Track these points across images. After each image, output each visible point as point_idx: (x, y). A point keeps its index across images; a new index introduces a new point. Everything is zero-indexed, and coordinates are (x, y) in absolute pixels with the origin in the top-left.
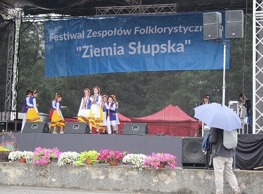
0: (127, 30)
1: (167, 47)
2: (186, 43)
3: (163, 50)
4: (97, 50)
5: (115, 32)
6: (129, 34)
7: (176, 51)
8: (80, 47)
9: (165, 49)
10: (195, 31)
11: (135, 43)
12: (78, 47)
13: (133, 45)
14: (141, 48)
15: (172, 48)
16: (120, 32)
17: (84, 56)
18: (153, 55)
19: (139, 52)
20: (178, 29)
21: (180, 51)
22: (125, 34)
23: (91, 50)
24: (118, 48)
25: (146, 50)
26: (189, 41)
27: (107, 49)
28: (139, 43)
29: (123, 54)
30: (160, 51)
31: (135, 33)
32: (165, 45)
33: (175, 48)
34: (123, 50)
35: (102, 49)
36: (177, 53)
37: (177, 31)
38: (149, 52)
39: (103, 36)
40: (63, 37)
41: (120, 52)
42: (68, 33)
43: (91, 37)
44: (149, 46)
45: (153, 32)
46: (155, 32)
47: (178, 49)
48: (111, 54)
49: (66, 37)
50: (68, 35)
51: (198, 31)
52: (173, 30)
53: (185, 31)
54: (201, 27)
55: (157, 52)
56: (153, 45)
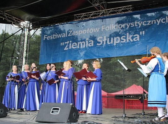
0: (97, 29)
2: (141, 34)
3: (123, 41)
4: (75, 44)
5: (88, 31)
6: (98, 31)
7: (133, 39)
8: (63, 43)
9: (125, 40)
10: (148, 24)
11: (102, 38)
12: (61, 43)
13: (100, 39)
14: (106, 41)
15: (130, 38)
16: (91, 31)
17: (66, 49)
18: (115, 44)
19: (105, 44)
20: (134, 24)
21: (136, 40)
22: (95, 32)
23: (70, 44)
24: (90, 42)
25: (110, 42)
26: (144, 32)
28: (105, 37)
29: (93, 45)
30: (120, 41)
31: (102, 30)
32: (125, 37)
34: (93, 43)
35: (79, 43)
36: (134, 42)
37: (133, 25)
38: (112, 42)
39: (79, 34)
40: (53, 37)
42: (56, 34)
43: (71, 35)
44: (112, 38)
45: (115, 29)
46: (117, 28)
48: (84, 46)
49: (55, 37)
50: (56, 35)
51: (150, 24)
52: (130, 25)
53: (140, 25)
54: (152, 21)
55: (118, 42)
56: (115, 38)
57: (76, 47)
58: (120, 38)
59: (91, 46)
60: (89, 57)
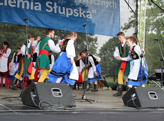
1: (78, 12)
2: (93, 12)
3: (76, 14)
4: (13, 1)
7: (86, 16)
11: (51, 3)
13: (49, 4)
14: (57, 9)
15: (83, 13)
18: (67, 16)
19: (55, 12)
21: (89, 18)
24: (36, 3)
25: (62, 11)
26: (95, 11)
27: (23, 2)
28: (55, 4)
29: (40, 10)
30: (73, 14)
33: (85, 14)
34: (40, 7)
35: (19, 1)
38: (64, 13)
41: (38, 8)
44: (64, 8)
47: (87, 16)
48: (28, 8)
51: (100, 4)
53: (91, 2)
54: (102, 2)
55: (71, 14)
56: (67, 8)
57: (15, 6)
58: (73, 11)
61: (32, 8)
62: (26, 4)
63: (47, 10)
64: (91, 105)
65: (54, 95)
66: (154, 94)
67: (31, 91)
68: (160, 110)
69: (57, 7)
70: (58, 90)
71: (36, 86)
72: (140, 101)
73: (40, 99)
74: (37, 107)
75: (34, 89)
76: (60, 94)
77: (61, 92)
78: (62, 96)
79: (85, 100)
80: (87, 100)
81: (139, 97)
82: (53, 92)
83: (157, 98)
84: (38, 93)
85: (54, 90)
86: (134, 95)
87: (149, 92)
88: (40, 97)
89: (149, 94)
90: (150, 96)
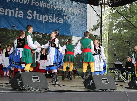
0: (27, 0)
1: (53, 19)
3: (50, 20)
4: (2, 10)
6: (28, 3)
10: (69, 11)
11: (32, 12)
13: (30, 13)
14: (36, 16)
15: (56, 20)
16: (21, 1)
18: (43, 22)
19: (34, 19)
20: (60, 8)
21: (61, 23)
22: (25, 3)
24: (20, 12)
25: (39, 18)
27: (10, 11)
28: (35, 12)
29: (23, 17)
30: (48, 20)
31: (32, 4)
32: (52, 17)
34: (23, 15)
35: (7, 10)
36: (59, 24)
38: (41, 19)
41: (21, 16)
44: (41, 15)
45: (44, 7)
46: (46, 7)
47: (59, 21)
48: (13, 15)
51: (71, 12)
53: (64, 10)
54: (72, 9)
56: (44, 16)
57: (3, 14)
58: (48, 17)
59: (21, 17)
60: (19, 28)
61: (16, 16)
62: (12, 12)
63: (28, 17)
64: (61, 88)
65: (34, 81)
66: (106, 80)
67: (18, 78)
68: (110, 91)
69: (36, 14)
70: (37, 78)
71: (21, 75)
72: (95, 85)
73: (24, 84)
74: (22, 90)
75: (19, 77)
76: (38, 80)
77: (38, 79)
78: (39, 82)
79: (57, 85)
80: (59, 85)
81: (95, 82)
82: (33, 79)
83: (108, 83)
84: (22, 79)
85: (34, 78)
86: (91, 81)
87: (102, 79)
88: (24, 82)
89: (102, 80)
90: (103, 81)
